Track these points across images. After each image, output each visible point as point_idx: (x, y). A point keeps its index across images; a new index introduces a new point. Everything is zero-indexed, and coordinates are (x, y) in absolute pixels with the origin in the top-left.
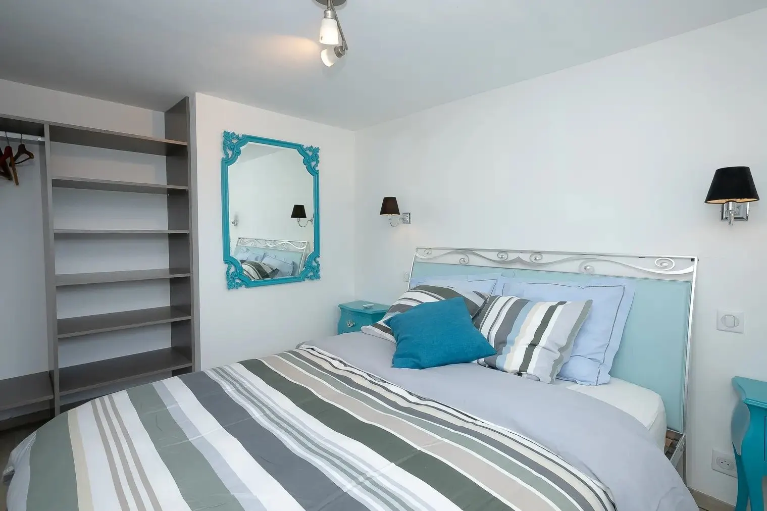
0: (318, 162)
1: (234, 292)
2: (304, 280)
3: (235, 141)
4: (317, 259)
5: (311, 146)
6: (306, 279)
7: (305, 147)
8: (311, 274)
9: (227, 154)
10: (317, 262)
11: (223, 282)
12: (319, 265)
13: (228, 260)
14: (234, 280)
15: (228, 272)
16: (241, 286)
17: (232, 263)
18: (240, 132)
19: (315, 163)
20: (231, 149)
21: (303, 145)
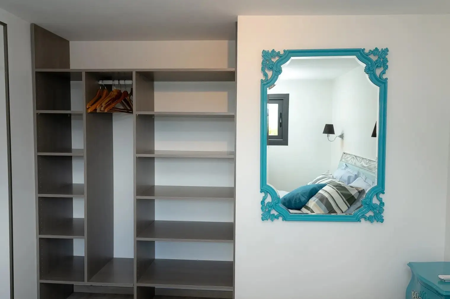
0: (386, 67)
1: (268, 223)
2: (359, 221)
3: (274, 60)
4: (381, 196)
5: (376, 48)
6: (363, 220)
7: (367, 51)
8: (371, 214)
9: (265, 75)
10: (380, 200)
11: (258, 212)
12: (382, 204)
13: (265, 189)
14: (269, 211)
15: (263, 202)
16: (277, 217)
17: (267, 192)
18: (280, 48)
19: (382, 69)
20: (271, 69)
21: (364, 49)
